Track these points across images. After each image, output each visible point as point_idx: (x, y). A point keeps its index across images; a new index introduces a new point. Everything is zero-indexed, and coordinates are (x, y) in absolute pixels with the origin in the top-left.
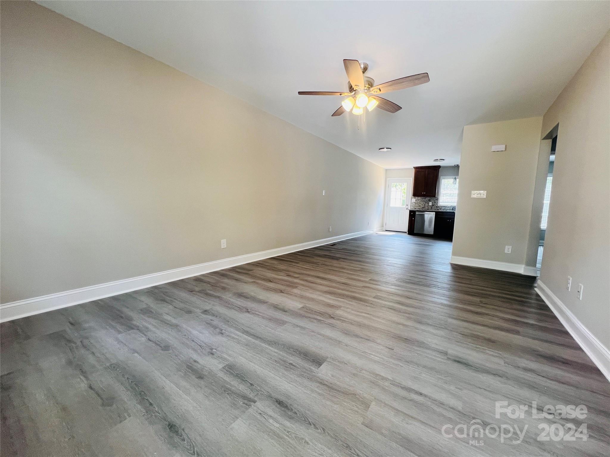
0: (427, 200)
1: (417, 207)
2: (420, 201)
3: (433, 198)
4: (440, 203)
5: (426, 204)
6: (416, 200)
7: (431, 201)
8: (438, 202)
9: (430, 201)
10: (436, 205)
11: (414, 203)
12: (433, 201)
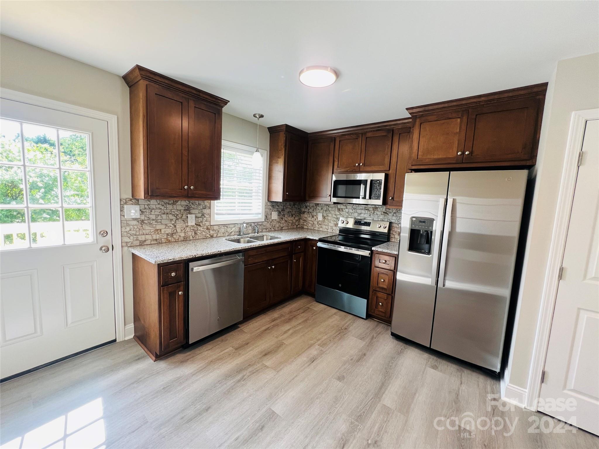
0: (179, 208)
1: (148, 237)
2: (157, 212)
3: (197, 202)
4: (216, 216)
5: (180, 225)
6: (142, 212)
7: (193, 211)
8: (210, 215)
9: (188, 210)
10: (207, 224)
11: (135, 222)
12: (196, 211)
